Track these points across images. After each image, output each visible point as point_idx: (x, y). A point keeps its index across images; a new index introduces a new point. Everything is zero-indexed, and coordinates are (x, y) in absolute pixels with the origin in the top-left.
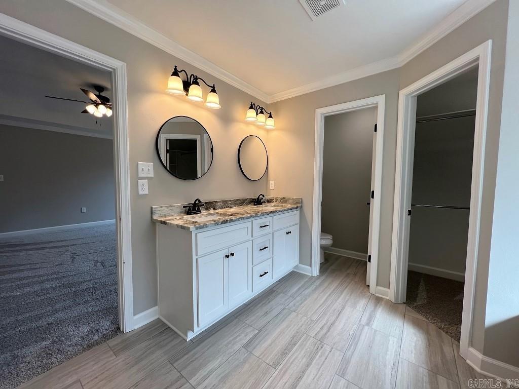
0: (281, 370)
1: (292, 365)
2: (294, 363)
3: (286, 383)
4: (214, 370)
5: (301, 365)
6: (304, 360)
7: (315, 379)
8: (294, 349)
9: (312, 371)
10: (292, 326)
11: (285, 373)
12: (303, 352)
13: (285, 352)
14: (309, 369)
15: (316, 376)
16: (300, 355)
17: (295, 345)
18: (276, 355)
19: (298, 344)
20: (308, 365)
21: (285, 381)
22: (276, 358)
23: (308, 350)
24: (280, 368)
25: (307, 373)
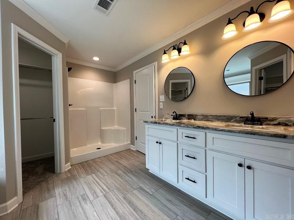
0: (121, 199)
1: (120, 204)
2: (122, 206)
3: (113, 199)
4: (131, 178)
5: (119, 209)
6: (121, 212)
7: (108, 213)
8: (131, 209)
9: (113, 213)
10: (153, 214)
11: (119, 200)
12: (126, 212)
13: (130, 203)
14: (114, 212)
15: (109, 214)
16: (125, 211)
17: (134, 210)
18: (130, 199)
19: (134, 212)
20: (117, 213)
21: (114, 199)
22: (129, 199)
23: (127, 217)
24: (122, 199)
25: (113, 210)
